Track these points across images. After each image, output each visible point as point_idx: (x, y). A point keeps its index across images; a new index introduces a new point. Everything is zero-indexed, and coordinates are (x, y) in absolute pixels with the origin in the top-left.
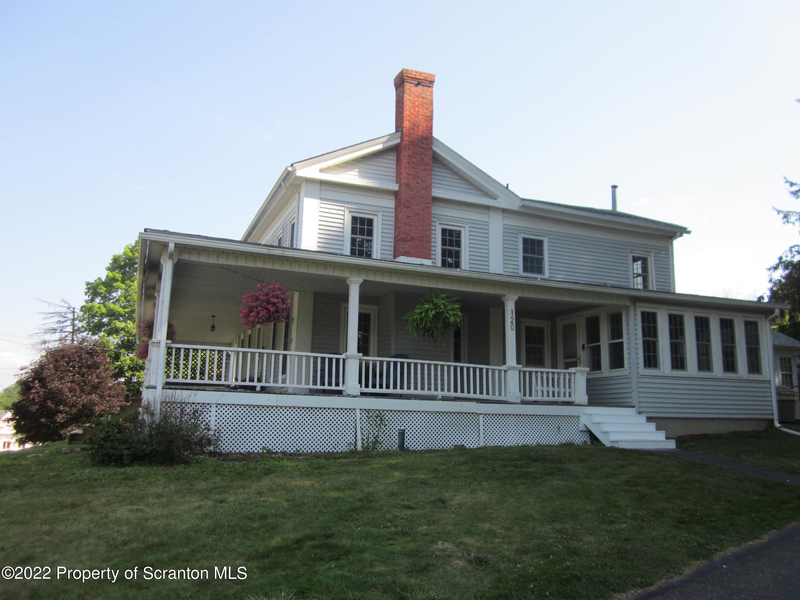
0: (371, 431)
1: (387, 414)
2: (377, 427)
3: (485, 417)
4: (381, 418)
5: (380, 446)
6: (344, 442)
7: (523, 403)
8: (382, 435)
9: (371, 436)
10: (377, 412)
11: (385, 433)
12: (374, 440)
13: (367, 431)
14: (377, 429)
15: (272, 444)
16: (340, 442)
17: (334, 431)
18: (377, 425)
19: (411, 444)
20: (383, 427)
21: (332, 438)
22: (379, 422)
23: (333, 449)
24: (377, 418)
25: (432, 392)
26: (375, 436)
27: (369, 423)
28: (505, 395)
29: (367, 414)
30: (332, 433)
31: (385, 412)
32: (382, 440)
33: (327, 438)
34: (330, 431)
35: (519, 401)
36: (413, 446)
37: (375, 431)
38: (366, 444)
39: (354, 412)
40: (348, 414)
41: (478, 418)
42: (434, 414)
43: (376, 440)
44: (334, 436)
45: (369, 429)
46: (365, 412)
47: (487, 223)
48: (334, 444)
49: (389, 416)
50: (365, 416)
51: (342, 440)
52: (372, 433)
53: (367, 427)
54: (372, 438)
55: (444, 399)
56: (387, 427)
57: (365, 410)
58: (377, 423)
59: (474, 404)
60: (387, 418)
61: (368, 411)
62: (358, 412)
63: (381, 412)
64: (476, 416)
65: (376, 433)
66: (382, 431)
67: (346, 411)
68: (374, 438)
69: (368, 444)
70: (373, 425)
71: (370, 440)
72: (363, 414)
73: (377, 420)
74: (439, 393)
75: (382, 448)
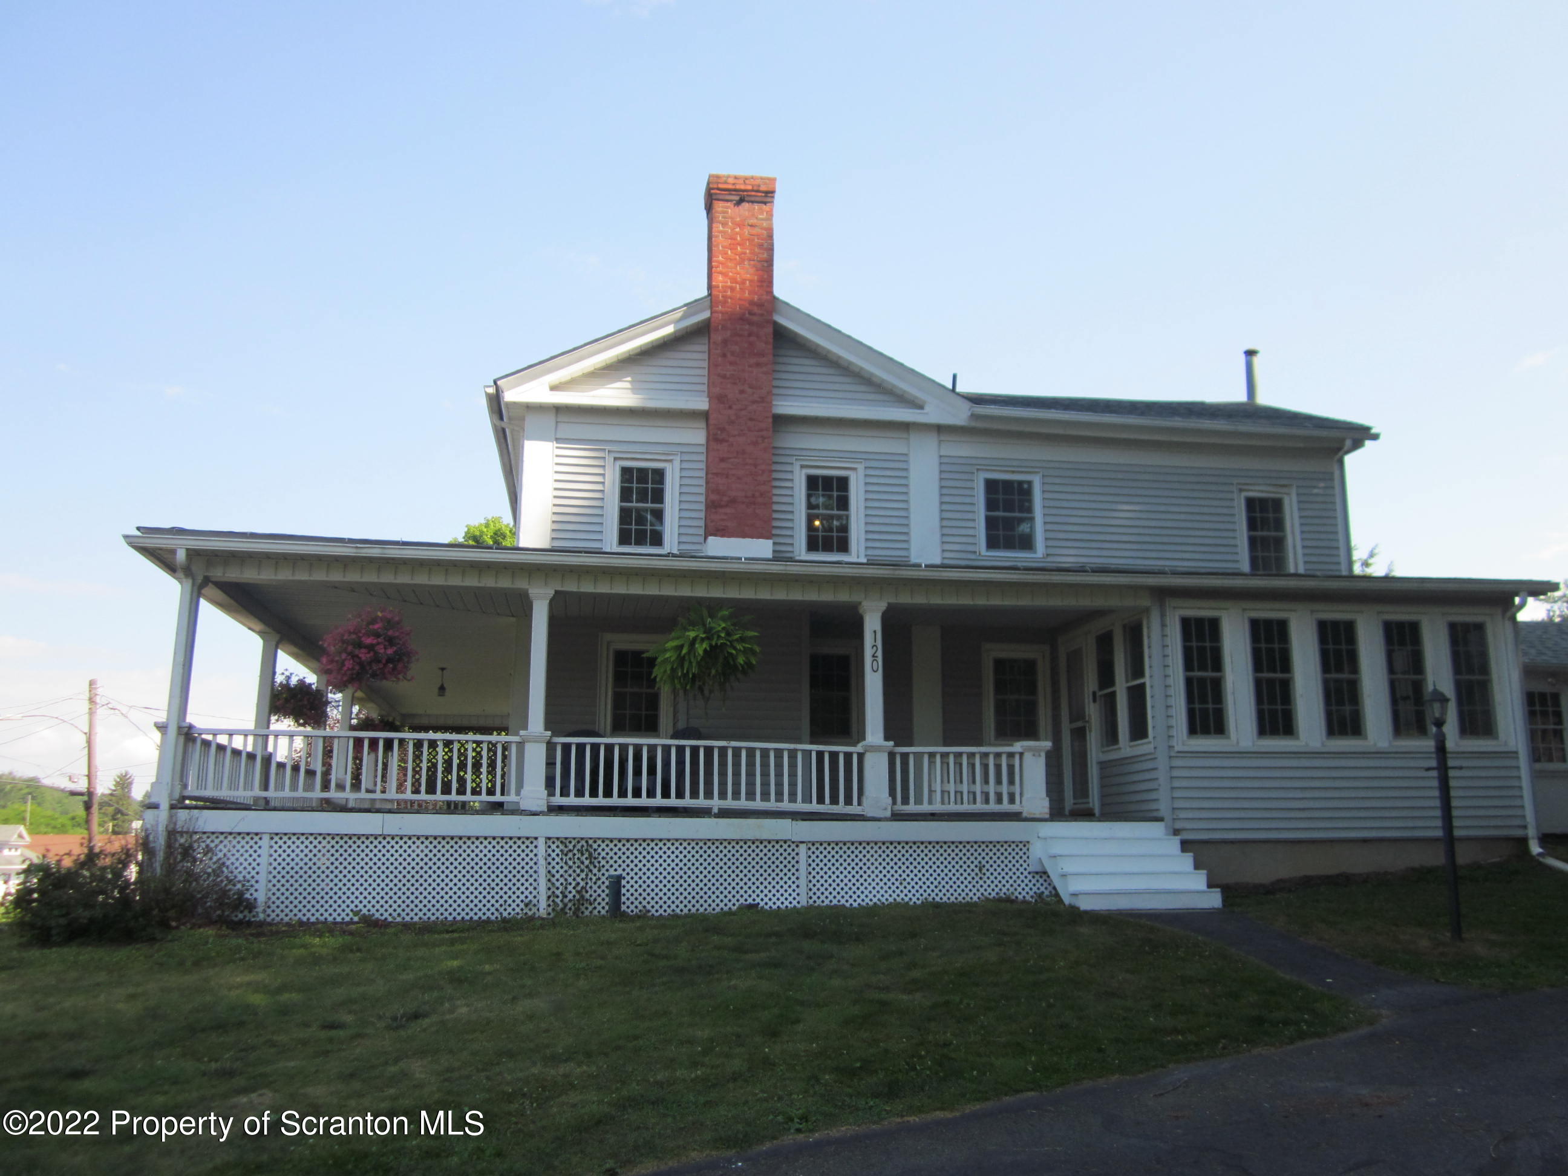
0: (570, 880)
1: (603, 846)
2: (582, 871)
3: (813, 849)
4: (590, 854)
5: (590, 908)
6: (518, 901)
7: (897, 817)
8: (595, 887)
9: (570, 888)
10: (583, 843)
11: (599, 883)
12: (578, 897)
13: (562, 880)
14: (583, 875)
15: (378, 906)
16: (510, 901)
17: (497, 880)
18: (582, 867)
19: (653, 903)
20: (595, 871)
21: (493, 893)
22: (587, 862)
23: (496, 914)
24: (582, 854)
25: (701, 802)
26: (579, 888)
27: (566, 863)
28: (859, 804)
29: (562, 847)
30: (493, 885)
31: (599, 842)
32: (595, 895)
33: (485, 893)
34: (489, 880)
35: (888, 814)
36: (657, 907)
37: (579, 879)
38: (561, 905)
39: (535, 843)
40: (523, 847)
41: (797, 850)
42: (701, 844)
43: (582, 897)
44: (497, 889)
45: (566, 876)
46: (558, 843)
47: (904, 458)
48: (497, 905)
49: (607, 850)
50: (557, 851)
51: (514, 897)
52: (574, 884)
53: (562, 872)
54: (574, 892)
55: (724, 813)
56: (603, 870)
57: (558, 839)
58: (583, 863)
59: (787, 822)
60: (603, 854)
61: (564, 841)
62: (541, 842)
63: (591, 842)
64: (793, 846)
65: (582, 884)
66: (594, 879)
67: (519, 843)
68: (578, 892)
69: (566, 905)
70: (574, 867)
71: (570, 896)
72: (554, 847)
73: (583, 858)
74: (716, 803)
75: (595, 912)
